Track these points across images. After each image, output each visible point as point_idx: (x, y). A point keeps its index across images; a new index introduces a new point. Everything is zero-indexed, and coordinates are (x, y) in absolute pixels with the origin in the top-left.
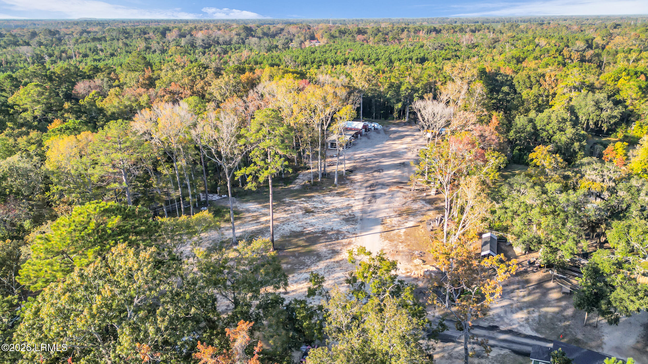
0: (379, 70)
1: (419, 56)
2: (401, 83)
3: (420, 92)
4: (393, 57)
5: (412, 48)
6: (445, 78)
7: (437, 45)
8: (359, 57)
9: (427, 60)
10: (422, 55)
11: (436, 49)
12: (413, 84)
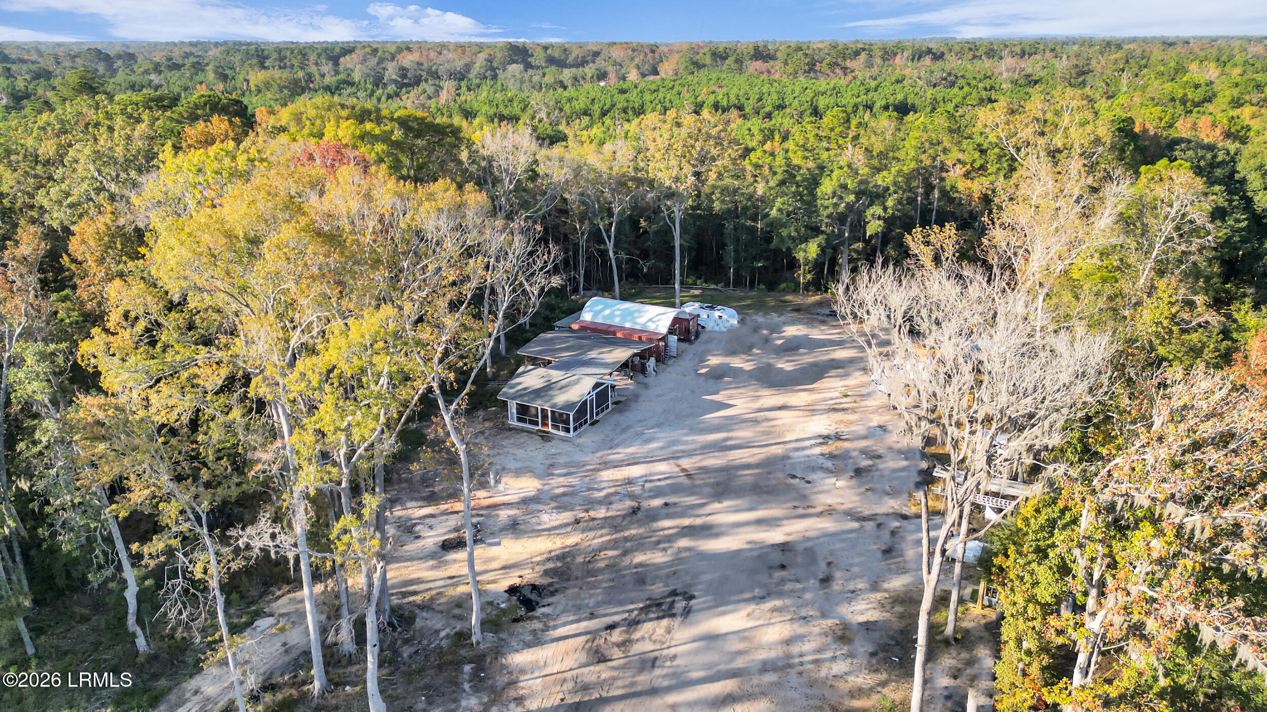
0: (772, 132)
1: (891, 101)
2: (822, 168)
3: (890, 203)
4: (822, 102)
5: (873, 84)
6: (983, 152)
7: (938, 75)
8: (733, 100)
9: (914, 109)
10: (900, 97)
11: (935, 86)
12: (864, 171)
